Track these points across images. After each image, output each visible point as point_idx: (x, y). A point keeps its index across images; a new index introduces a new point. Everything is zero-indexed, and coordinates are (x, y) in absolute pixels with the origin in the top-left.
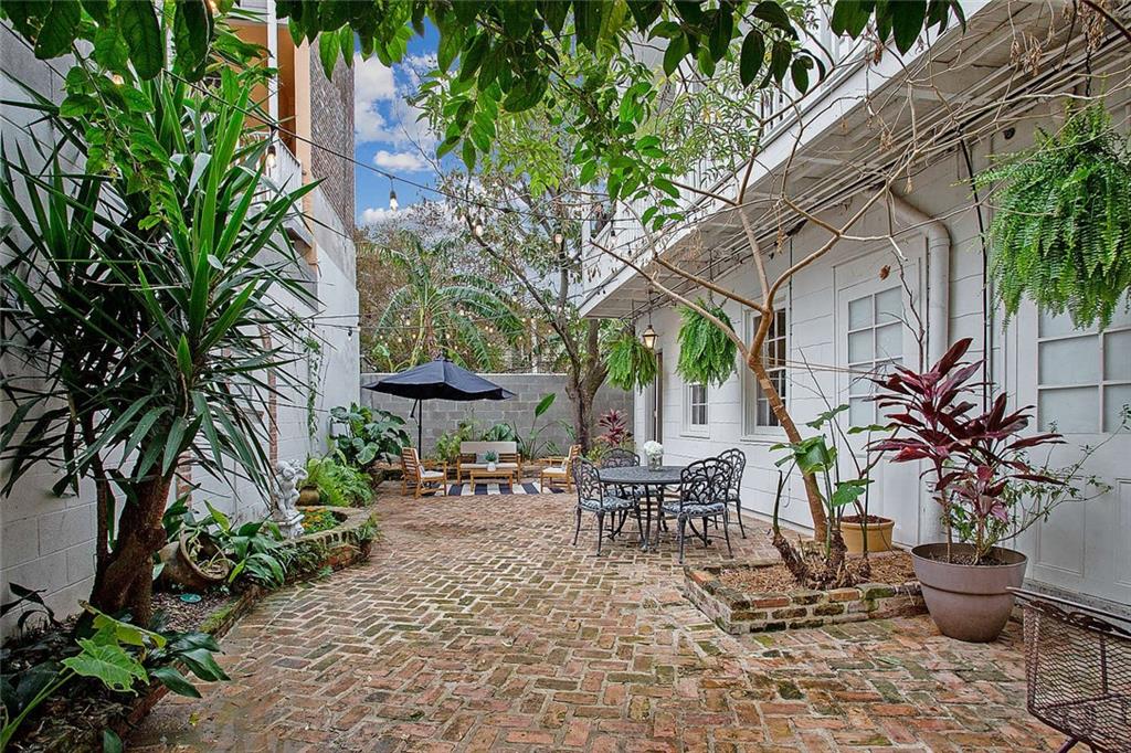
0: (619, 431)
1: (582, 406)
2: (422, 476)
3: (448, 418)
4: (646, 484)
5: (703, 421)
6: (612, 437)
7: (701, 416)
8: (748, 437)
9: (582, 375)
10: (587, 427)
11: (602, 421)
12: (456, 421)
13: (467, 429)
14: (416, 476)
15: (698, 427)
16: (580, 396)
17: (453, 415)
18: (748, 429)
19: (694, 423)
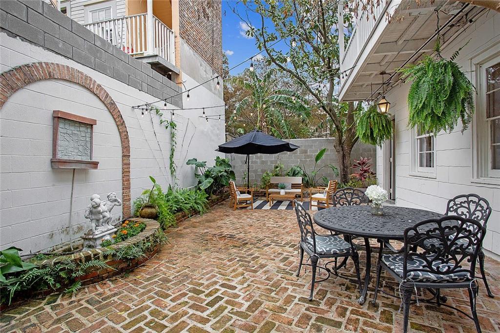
0: (366, 171)
1: (344, 156)
2: (238, 197)
3: (269, 163)
4: (367, 238)
5: (429, 164)
6: (361, 175)
7: (428, 161)
8: (481, 180)
9: (344, 137)
10: (347, 168)
11: (355, 165)
12: (274, 165)
13: (278, 169)
14: (235, 198)
15: (425, 169)
16: (343, 150)
17: (272, 162)
18: (480, 172)
19: (421, 165)
